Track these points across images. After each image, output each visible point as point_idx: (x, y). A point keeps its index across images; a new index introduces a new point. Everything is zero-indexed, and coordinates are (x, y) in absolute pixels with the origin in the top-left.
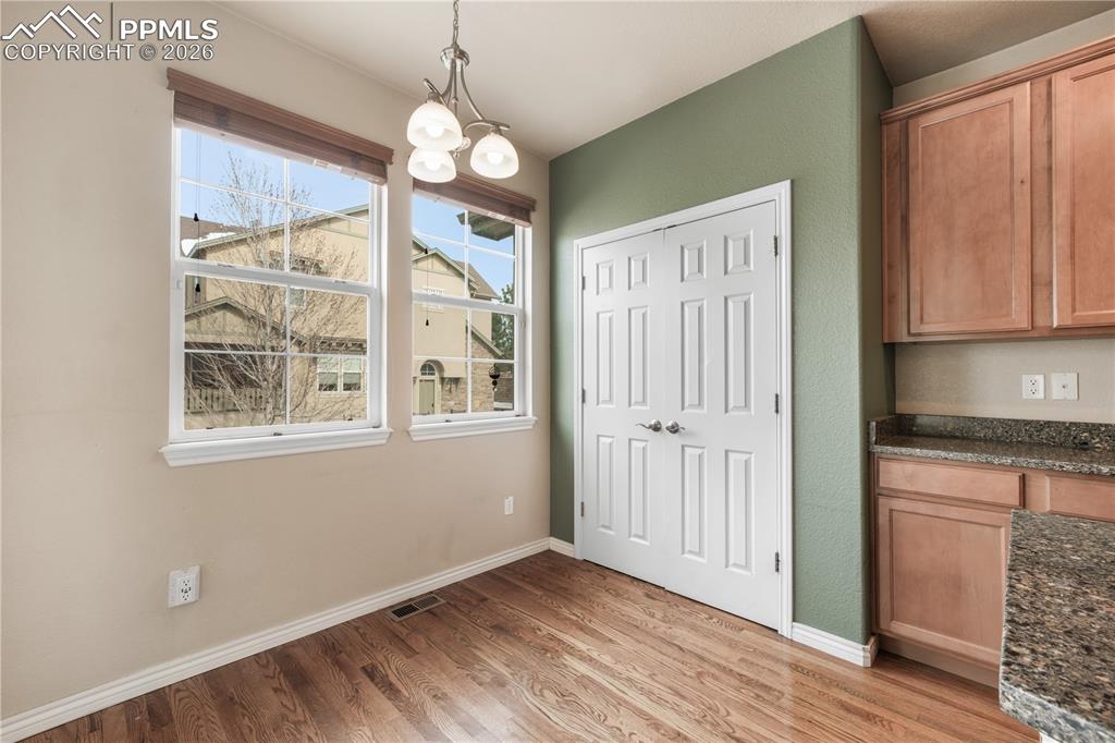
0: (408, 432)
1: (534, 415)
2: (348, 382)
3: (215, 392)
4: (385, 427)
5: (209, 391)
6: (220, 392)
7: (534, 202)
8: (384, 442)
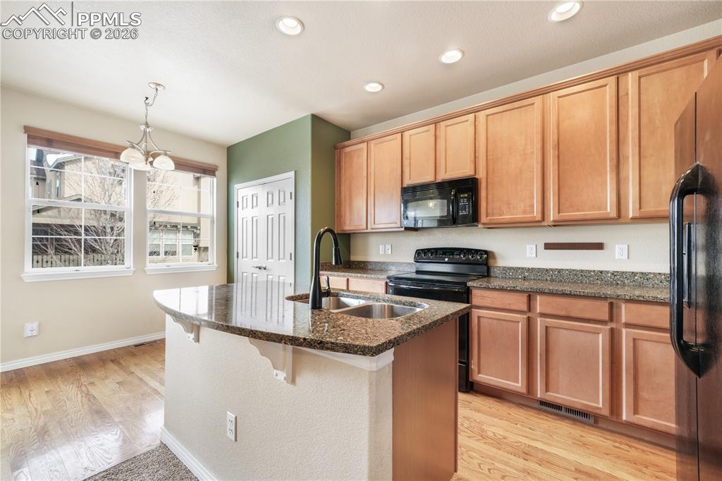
0: (145, 271)
1: (217, 264)
2: (168, 249)
3: (71, 257)
4: (132, 268)
5: (67, 256)
6: (75, 257)
7: (217, 167)
8: (131, 274)
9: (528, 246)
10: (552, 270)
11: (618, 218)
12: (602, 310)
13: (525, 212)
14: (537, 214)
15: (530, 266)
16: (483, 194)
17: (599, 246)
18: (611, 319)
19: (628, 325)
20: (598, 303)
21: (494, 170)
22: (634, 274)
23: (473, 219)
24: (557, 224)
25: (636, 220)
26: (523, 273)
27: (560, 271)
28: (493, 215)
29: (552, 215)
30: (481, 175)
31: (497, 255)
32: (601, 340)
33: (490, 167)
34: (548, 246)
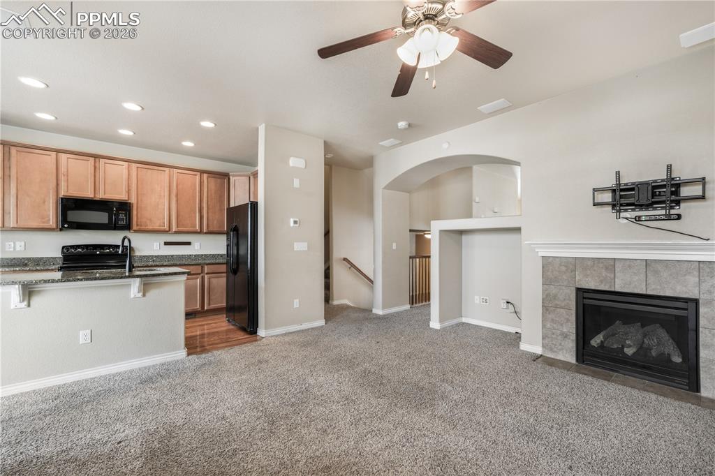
9: (155, 244)
10: (169, 256)
11: (201, 232)
12: (198, 269)
13: (160, 226)
14: (166, 227)
15: (157, 255)
16: (134, 212)
17: (189, 244)
18: (202, 273)
19: (207, 274)
20: (197, 267)
21: (141, 200)
22: (202, 255)
23: (128, 227)
24: (176, 232)
25: (206, 233)
26: (152, 258)
27: (172, 256)
28: (141, 226)
29: (174, 228)
30: (133, 200)
31: (135, 249)
32: (198, 281)
33: (139, 199)
34: (166, 244)
